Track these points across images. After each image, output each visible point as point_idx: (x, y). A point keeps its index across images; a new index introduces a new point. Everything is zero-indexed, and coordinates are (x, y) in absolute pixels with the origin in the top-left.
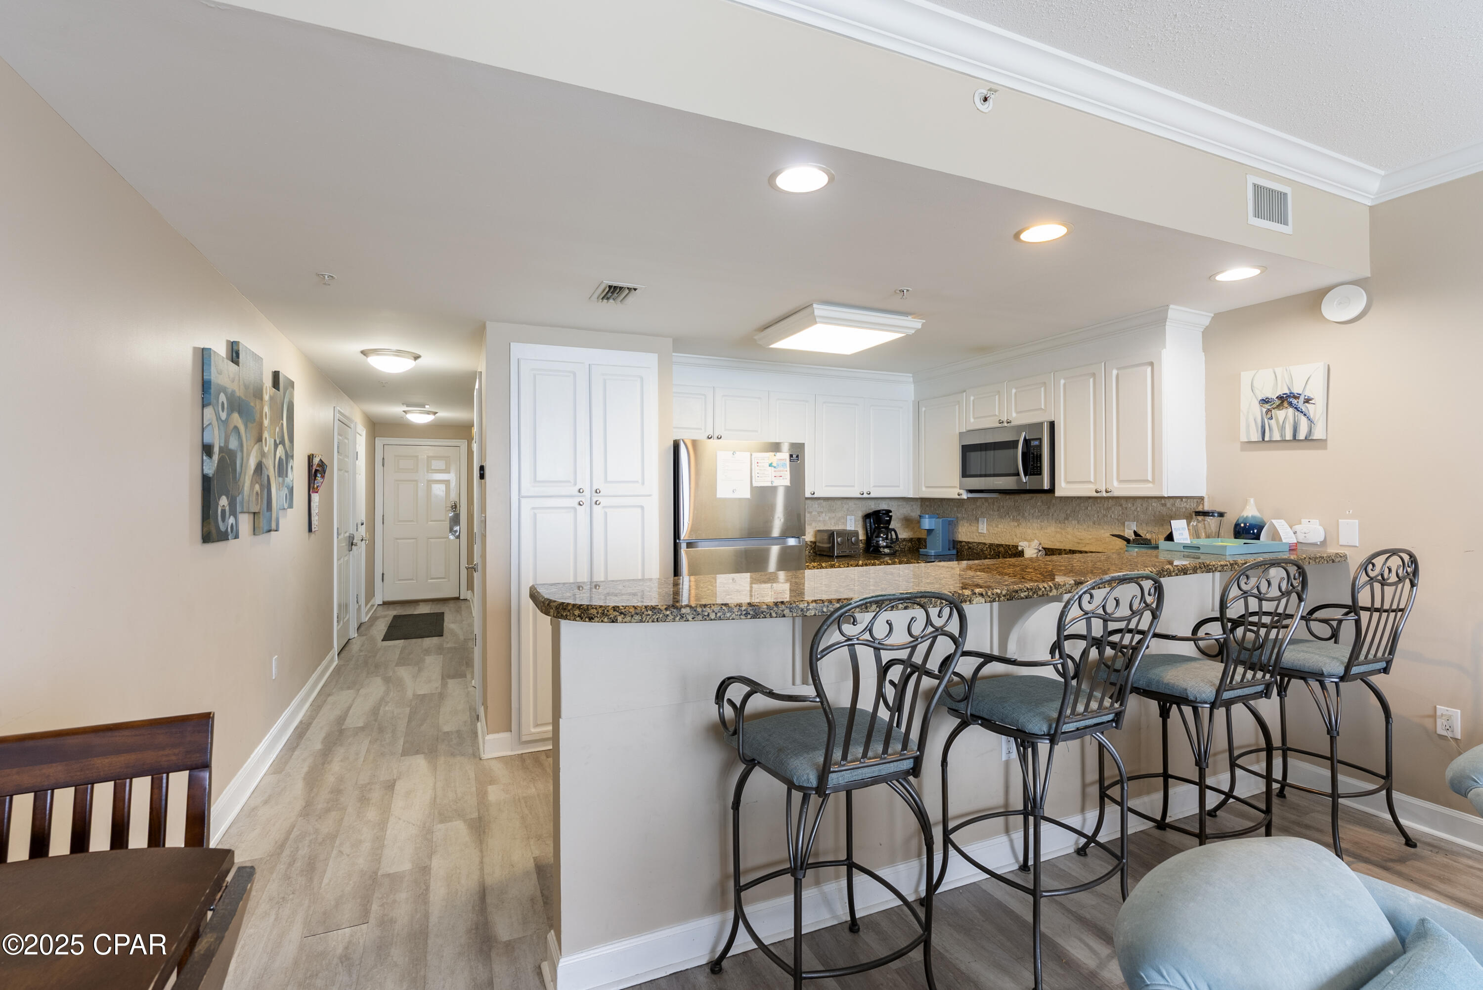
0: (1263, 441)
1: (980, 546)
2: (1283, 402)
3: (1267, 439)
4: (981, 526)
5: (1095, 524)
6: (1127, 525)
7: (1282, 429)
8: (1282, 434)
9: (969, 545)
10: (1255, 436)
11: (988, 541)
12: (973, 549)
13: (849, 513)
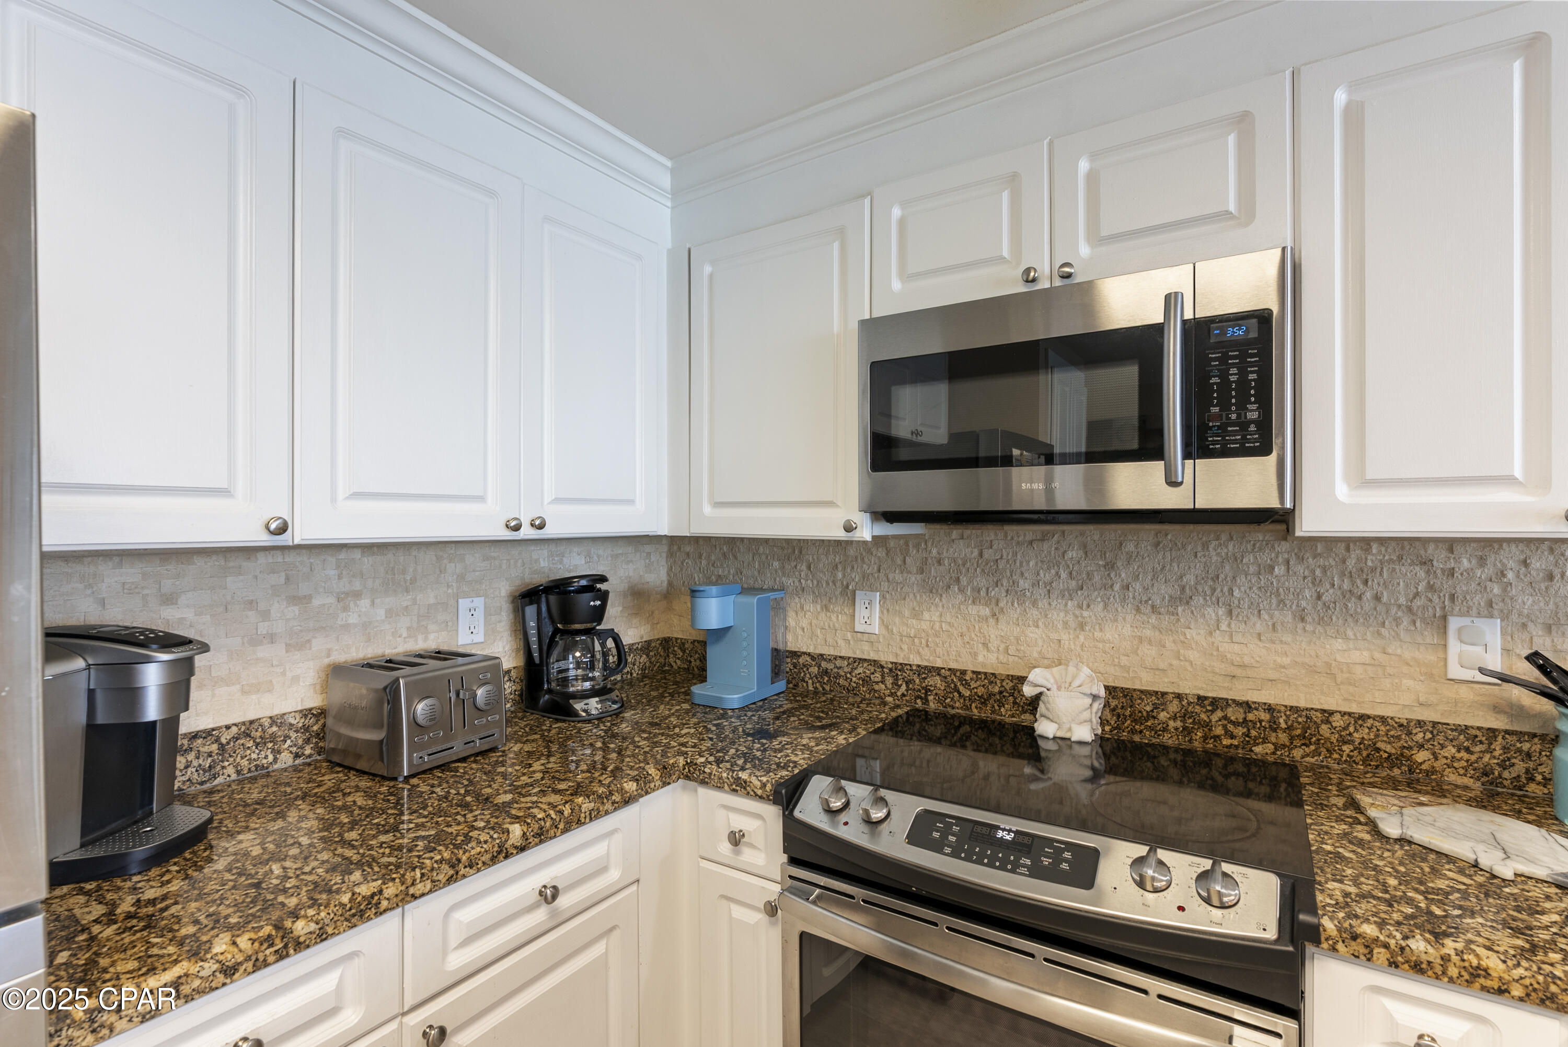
1: (860, 670)
4: (861, 612)
5: (1303, 620)
6: (1460, 630)
9: (824, 664)
11: (886, 657)
12: (838, 676)
13: (465, 588)
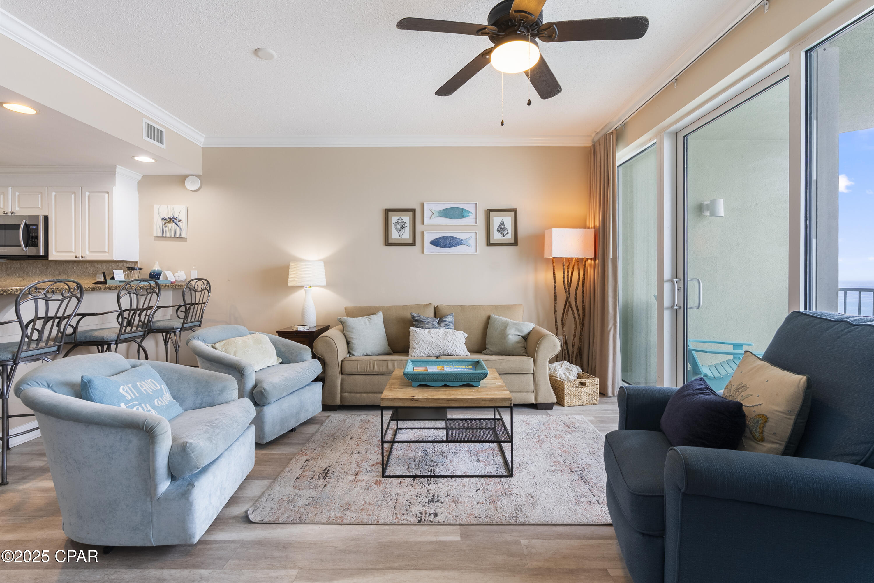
0: (163, 237)
2: (170, 220)
3: (164, 236)
7: (170, 232)
8: (170, 234)
10: (160, 235)
